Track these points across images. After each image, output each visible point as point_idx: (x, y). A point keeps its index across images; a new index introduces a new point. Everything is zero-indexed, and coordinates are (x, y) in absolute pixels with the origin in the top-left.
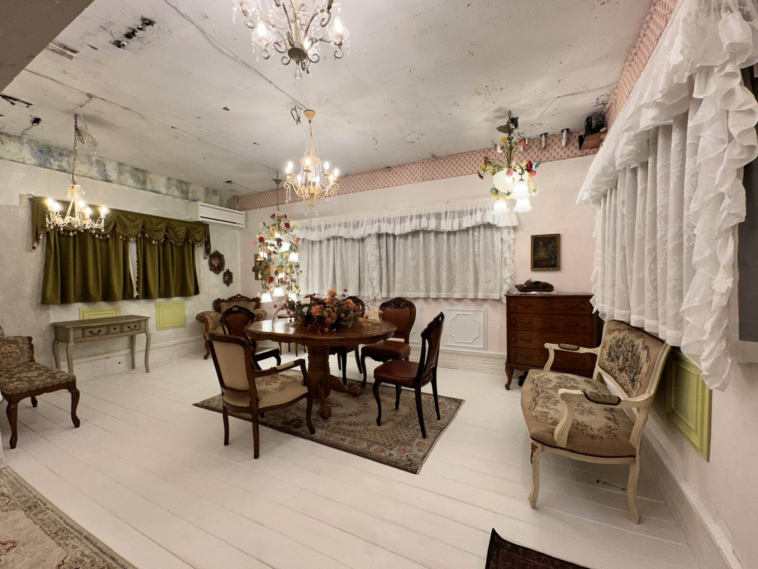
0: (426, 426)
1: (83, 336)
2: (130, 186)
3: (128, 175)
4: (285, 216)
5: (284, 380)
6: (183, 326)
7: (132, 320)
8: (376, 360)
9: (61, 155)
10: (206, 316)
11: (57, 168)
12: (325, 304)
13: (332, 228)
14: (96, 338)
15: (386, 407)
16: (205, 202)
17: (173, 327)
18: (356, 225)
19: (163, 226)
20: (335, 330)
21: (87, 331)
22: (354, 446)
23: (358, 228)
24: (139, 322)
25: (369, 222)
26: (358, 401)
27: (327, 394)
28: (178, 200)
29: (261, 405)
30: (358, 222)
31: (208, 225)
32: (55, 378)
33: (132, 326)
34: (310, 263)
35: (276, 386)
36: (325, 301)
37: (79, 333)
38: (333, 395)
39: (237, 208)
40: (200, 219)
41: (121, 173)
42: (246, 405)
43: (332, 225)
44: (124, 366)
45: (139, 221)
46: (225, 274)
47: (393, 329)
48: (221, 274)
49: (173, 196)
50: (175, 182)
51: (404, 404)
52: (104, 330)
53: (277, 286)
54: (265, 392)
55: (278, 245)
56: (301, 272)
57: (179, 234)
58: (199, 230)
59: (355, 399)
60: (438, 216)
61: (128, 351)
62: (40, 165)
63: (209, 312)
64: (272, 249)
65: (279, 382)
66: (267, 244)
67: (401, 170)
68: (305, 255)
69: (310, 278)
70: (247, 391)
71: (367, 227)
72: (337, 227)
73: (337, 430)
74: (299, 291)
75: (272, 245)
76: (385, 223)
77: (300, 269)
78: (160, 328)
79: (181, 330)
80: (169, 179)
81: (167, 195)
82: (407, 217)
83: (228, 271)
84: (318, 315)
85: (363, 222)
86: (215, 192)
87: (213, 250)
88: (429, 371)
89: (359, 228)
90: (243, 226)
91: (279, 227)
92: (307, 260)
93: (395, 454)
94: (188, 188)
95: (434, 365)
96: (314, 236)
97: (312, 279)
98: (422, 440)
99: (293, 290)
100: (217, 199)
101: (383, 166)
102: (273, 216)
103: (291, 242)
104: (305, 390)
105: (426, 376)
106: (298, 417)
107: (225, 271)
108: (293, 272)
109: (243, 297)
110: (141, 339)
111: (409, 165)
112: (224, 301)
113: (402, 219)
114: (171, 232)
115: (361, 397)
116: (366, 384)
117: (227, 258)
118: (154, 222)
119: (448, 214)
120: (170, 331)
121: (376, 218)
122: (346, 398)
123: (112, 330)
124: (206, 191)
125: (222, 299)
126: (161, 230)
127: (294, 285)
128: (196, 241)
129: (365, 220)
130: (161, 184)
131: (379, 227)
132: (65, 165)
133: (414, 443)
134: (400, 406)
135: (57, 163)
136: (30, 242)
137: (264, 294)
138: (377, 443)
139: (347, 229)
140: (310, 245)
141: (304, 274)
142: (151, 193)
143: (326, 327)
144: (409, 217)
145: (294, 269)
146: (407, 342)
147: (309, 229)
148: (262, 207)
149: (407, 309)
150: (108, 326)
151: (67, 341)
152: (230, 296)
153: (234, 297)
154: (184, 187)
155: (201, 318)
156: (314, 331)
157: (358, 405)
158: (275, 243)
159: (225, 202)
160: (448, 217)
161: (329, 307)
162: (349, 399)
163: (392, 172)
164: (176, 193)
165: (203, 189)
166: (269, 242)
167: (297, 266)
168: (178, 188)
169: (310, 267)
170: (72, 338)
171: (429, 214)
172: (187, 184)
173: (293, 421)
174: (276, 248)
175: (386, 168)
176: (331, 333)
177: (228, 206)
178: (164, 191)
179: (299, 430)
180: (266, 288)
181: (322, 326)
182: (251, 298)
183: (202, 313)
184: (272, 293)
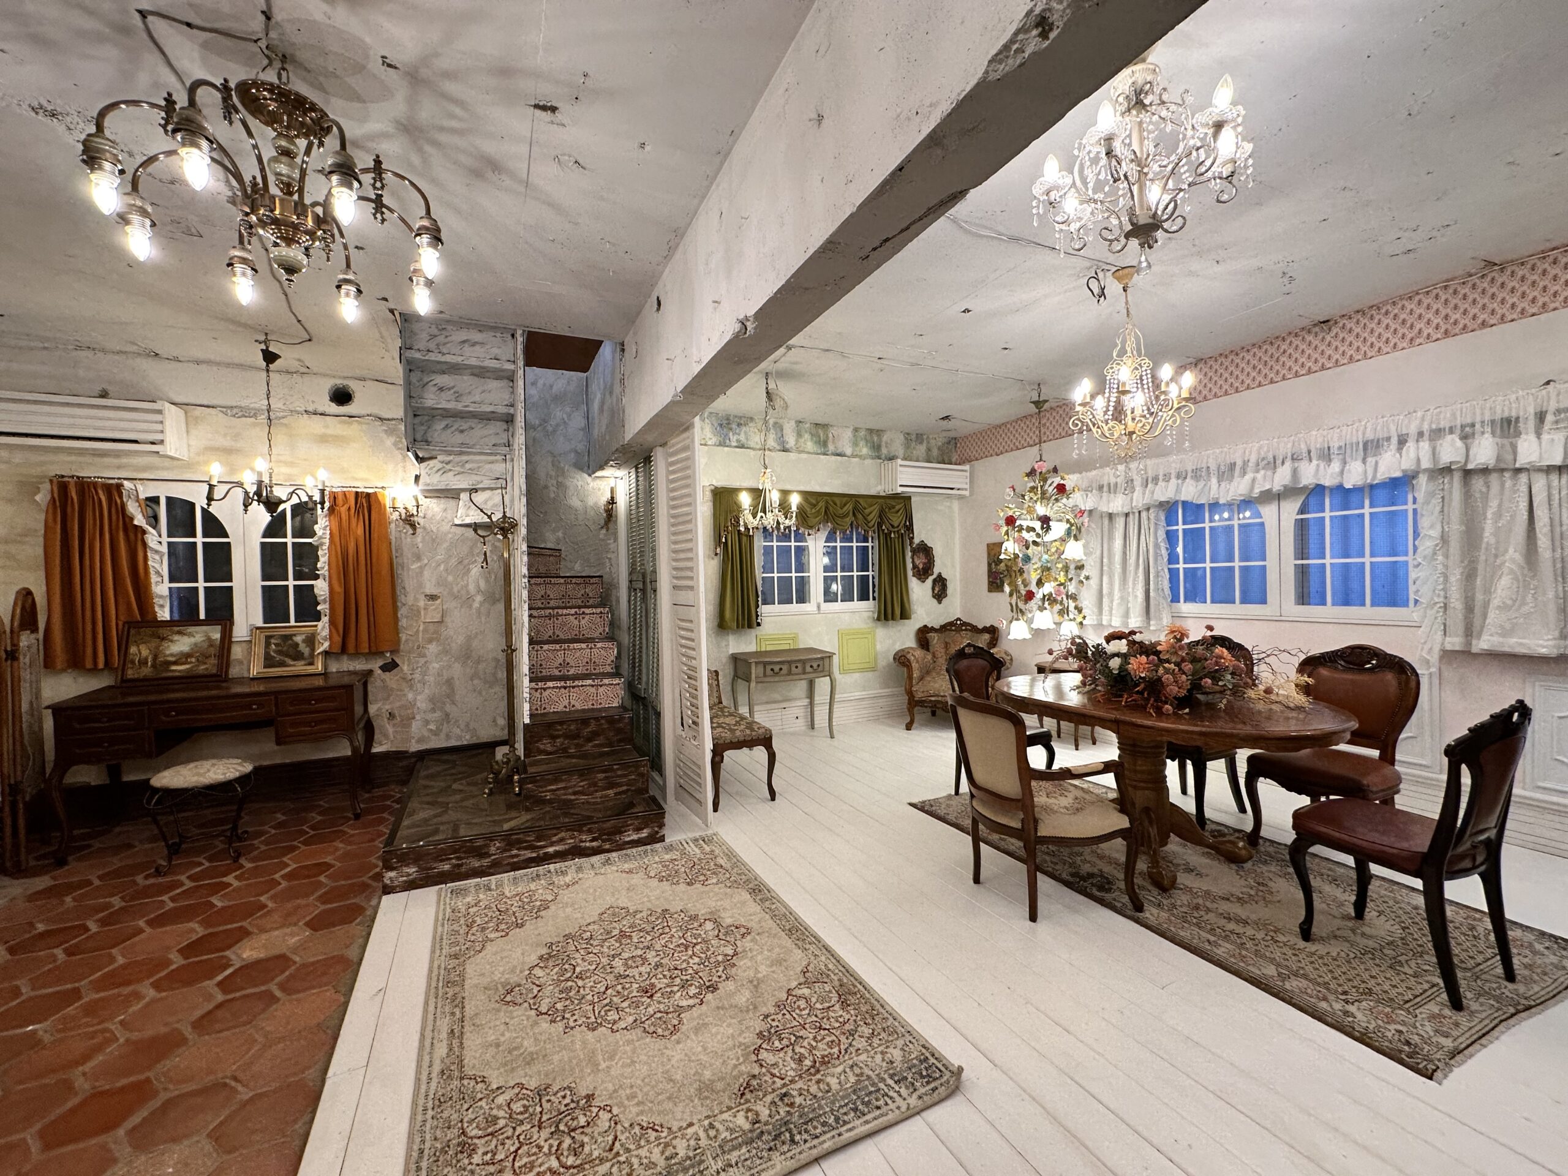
0: (1463, 984)
1: (765, 675)
2: (809, 453)
3: (807, 436)
4: (1055, 470)
5: (1079, 794)
6: (873, 669)
7: (815, 656)
8: (1289, 789)
9: (739, 425)
10: (909, 656)
11: (734, 444)
12: (1157, 653)
13: (1161, 484)
14: (777, 679)
15: (1324, 906)
16: (905, 459)
17: (862, 670)
18: (1228, 472)
19: (849, 507)
20: (1187, 710)
21: (769, 668)
22: (1242, 964)
23: (1231, 478)
24: (822, 658)
25: (1265, 462)
26: (1242, 873)
27: (1164, 842)
28: (868, 462)
29: (1043, 832)
30: (1232, 466)
31: (910, 498)
32: (752, 730)
33: (815, 665)
34: (1105, 560)
35: (1065, 801)
36: (1159, 648)
37: (761, 669)
38: (1175, 846)
39: (954, 460)
40: (900, 490)
41: (799, 435)
42: (1016, 824)
43: (1161, 477)
44: (801, 725)
45: (822, 504)
46: (935, 581)
47: (1346, 726)
48: (930, 581)
49: (860, 457)
50: (862, 433)
51: (1380, 913)
52: (785, 667)
53: (1042, 609)
54: (1047, 809)
55: (1042, 528)
56: (1087, 578)
57: (869, 518)
58: (897, 508)
59: (1234, 866)
60: (1508, 427)
61: (806, 702)
62: (720, 445)
63: (912, 648)
64: (1030, 537)
65: (1071, 796)
66: (1021, 528)
67: (1363, 321)
68: (1095, 545)
69: (1105, 591)
70: (1018, 800)
71: (1259, 476)
72: (1173, 481)
73: (1194, 921)
74: (1084, 617)
75: (1031, 529)
76: (1315, 462)
77: (1084, 573)
78: (844, 671)
79: (870, 675)
80: (856, 430)
81: (853, 456)
82: (1388, 439)
83: (940, 575)
84: (1143, 675)
85: (1245, 463)
86: (920, 438)
87: (916, 541)
88: (1474, 847)
89: (1237, 480)
90: (967, 493)
91: (1044, 493)
92: (1098, 552)
93: (1359, 1016)
94: (881, 441)
95: (1492, 834)
96: (1117, 504)
97: (1111, 594)
98: (1447, 1012)
99: (1071, 616)
100: (921, 449)
101: (1306, 322)
102: (1031, 473)
103: (1068, 521)
104: (1122, 822)
105: (1462, 857)
106: (1101, 871)
107: (934, 576)
108: (1071, 579)
109: (965, 624)
110: (823, 685)
111: (1394, 303)
112: (933, 629)
113: (1371, 447)
114: (860, 516)
115: (1248, 865)
116: (1261, 841)
117: (938, 552)
118: (838, 503)
119: (1550, 418)
120: (857, 676)
121: (1285, 448)
122: (1208, 861)
123: (793, 669)
124: (906, 439)
125: (930, 626)
126: (845, 516)
127: (1072, 605)
128: (893, 526)
129: (1253, 459)
130: (844, 440)
131: (1295, 472)
132: (742, 437)
133: (1423, 1012)
134: (1370, 913)
135: (735, 437)
136: (712, 547)
137: (1015, 623)
138: (1305, 976)
139: (1201, 484)
140: (1106, 521)
141: (1094, 582)
142: (834, 458)
143: (1166, 703)
144: (1394, 441)
145: (1072, 573)
146: (1388, 756)
147: (1105, 489)
148: (1002, 453)
149: (1390, 677)
150: (789, 663)
151: (748, 680)
152: (942, 621)
153: (951, 624)
154: (875, 439)
155: (902, 659)
156: (1139, 708)
157: (1243, 882)
158: (1037, 525)
159: (935, 452)
160: (1548, 425)
161: (1168, 661)
162: (1215, 863)
163: (1335, 331)
164: (865, 451)
165: (902, 437)
166: (1025, 524)
167: (1080, 567)
168: (867, 441)
169: (1105, 568)
170: (753, 676)
171: (1473, 425)
172: (879, 432)
173: (1091, 875)
174: (1038, 535)
175: (1315, 325)
176: (1177, 716)
177: (940, 459)
178: (849, 451)
179: (1108, 896)
180: (1018, 612)
181: (1156, 701)
182: (980, 627)
183: (903, 650)
184: (1030, 622)
